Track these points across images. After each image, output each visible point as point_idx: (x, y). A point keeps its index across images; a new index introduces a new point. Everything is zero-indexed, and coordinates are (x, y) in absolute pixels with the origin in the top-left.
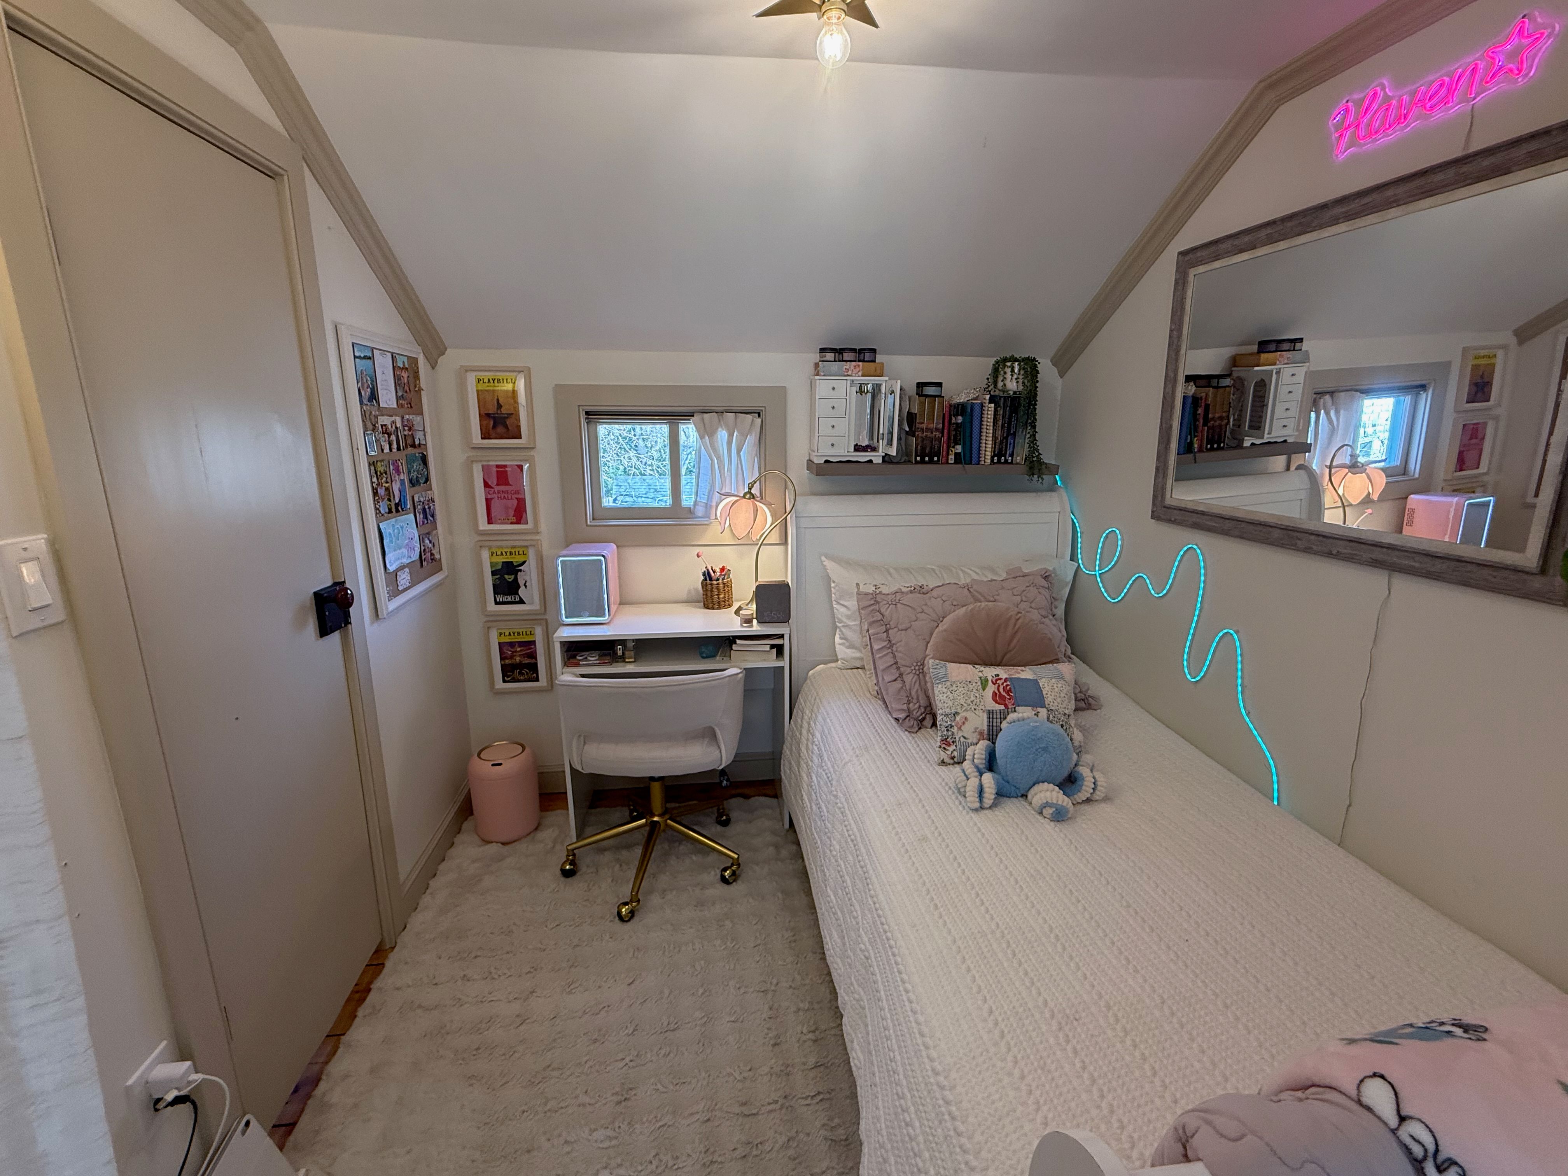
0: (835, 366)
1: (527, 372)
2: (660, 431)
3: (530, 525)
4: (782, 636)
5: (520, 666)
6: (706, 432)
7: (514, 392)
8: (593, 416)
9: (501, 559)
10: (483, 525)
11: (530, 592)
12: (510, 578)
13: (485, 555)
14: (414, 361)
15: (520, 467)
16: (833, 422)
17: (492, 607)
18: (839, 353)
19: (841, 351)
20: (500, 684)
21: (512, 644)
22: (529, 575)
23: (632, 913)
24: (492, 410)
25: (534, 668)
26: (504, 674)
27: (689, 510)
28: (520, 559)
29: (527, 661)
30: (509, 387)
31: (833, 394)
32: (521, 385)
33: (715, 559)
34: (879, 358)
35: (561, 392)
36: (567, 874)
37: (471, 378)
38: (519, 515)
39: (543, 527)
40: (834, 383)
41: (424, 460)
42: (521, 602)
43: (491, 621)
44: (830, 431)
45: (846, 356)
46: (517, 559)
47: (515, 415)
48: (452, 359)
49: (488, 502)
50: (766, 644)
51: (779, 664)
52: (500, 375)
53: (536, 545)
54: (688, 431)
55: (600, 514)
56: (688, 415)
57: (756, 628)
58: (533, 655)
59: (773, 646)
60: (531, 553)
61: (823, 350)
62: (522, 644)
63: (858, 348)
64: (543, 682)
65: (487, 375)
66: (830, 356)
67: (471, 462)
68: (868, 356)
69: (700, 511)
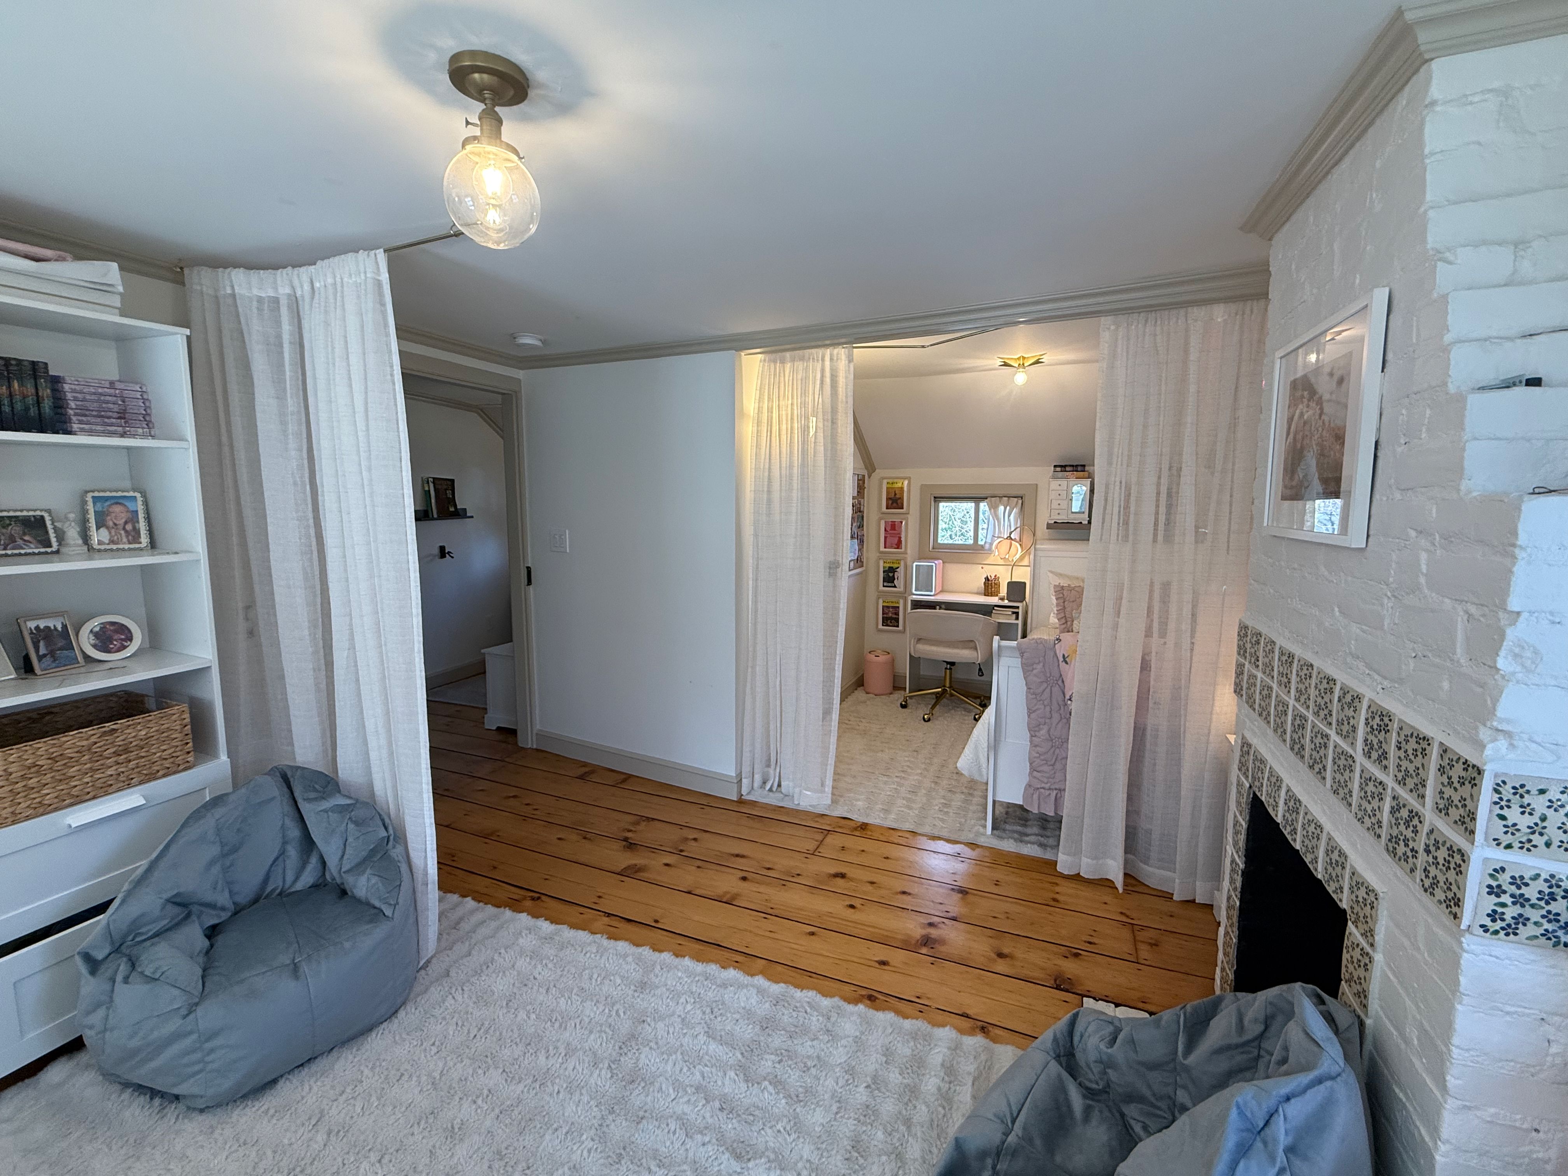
0: (1061, 474)
1: (909, 479)
2: (971, 505)
3: (903, 550)
4: (1018, 607)
5: (891, 619)
6: (993, 507)
7: (902, 489)
8: (938, 499)
9: (888, 565)
10: (882, 549)
11: (899, 582)
12: (891, 575)
13: (881, 563)
14: (864, 476)
15: (901, 522)
16: (1059, 502)
17: (881, 588)
18: (1063, 468)
19: (1065, 466)
20: (880, 626)
21: (888, 607)
22: (900, 574)
23: (929, 720)
24: (892, 496)
25: (897, 620)
26: (883, 622)
27: (982, 546)
28: (896, 566)
29: (894, 616)
30: (900, 485)
31: (1059, 488)
32: (906, 482)
33: (991, 572)
34: (1087, 468)
35: (924, 488)
36: (904, 706)
37: (885, 481)
38: (898, 545)
39: (909, 551)
40: (1059, 482)
41: (863, 517)
42: (895, 587)
43: (880, 595)
44: (1058, 507)
45: (1068, 469)
46: (895, 566)
47: (902, 499)
48: (879, 473)
49: (885, 538)
50: (1009, 612)
51: (1016, 622)
52: (895, 481)
53: (905, 559)
54: (983, 506)
55: (938, 547)
56: (983, 499)
57: (1006, 602)
58: (897, 614)
59: (1013, 613)
60: (902, 563)
61: (1055, 466)
62: (893, 607)
63: (1075, 464)
64: (901, 628)
65: (890, 481)
66: (1059, 469)
67: (880, 519)
68: (1079, 468)
69: (987, 546)
